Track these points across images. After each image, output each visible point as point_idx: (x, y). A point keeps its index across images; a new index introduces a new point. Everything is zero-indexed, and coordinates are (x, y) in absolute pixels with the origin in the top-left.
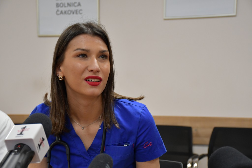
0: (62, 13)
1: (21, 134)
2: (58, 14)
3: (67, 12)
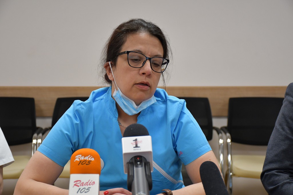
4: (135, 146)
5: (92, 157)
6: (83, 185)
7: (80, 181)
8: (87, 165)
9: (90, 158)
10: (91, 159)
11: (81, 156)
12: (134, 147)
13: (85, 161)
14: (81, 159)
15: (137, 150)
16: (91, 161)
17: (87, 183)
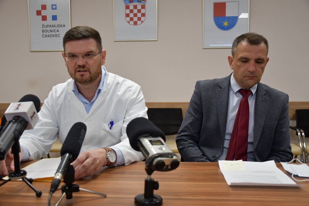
0: (46, 36)
1: (17, 109)
2: (44, 37)
3: (49, 36)
4: (16, 108)
15: (16, 111)
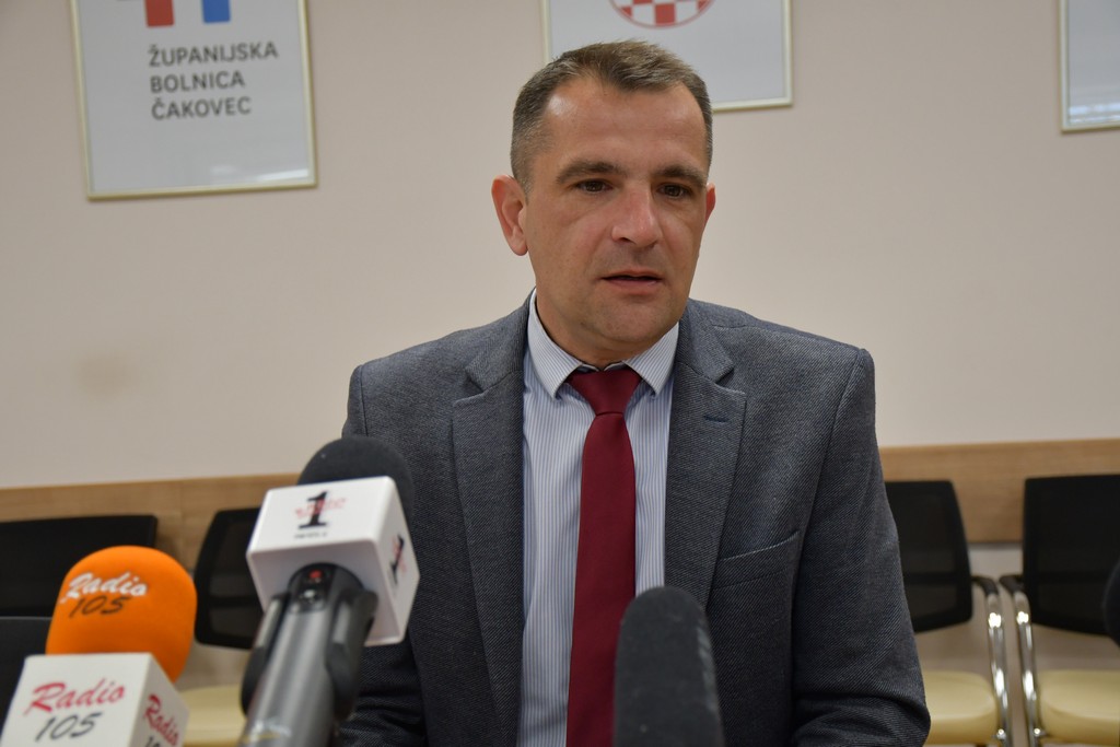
1: (315, 521)
2: (161, 117)
4: (307, 520)
5: (136, 579)
6: (68, 704)
7: (62, 685)
8: (107, 618)
9: (129, 584)
10: (129, 588)
11: (89, 576)
12: (302, 527)
13: (102, 597)
14: (85, 591)
15: (310, 535)
16: (127, 598)
17: (91, 692)
